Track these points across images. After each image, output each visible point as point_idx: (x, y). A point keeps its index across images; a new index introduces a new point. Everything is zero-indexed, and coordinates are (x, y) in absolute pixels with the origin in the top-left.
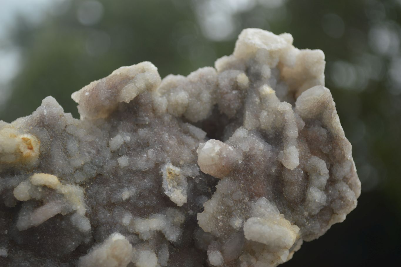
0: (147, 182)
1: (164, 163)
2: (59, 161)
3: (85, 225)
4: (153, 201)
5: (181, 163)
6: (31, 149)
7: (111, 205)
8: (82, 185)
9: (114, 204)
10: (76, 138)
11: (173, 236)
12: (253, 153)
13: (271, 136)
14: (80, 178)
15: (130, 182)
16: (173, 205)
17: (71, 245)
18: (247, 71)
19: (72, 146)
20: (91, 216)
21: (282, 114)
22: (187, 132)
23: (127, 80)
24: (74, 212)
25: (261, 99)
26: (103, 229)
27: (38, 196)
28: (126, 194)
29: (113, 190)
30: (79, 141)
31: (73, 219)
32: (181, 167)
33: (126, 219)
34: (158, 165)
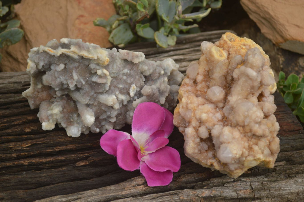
0: (127, 86)
1: (133, 83)
2: (110, 69)
3: (107, 89)
4: (125, 91)
5: (137, 86)
6: (107, 62)
7: (115, 87)
8: (112, 77)
9: (116, 87)
10: (117, 64)
11: (125, 103)
12: (155, 94)
13: (161, 92)
14: (112, 75)
15: (123, 83)
16: (129, 95)
17: (101, 91)
18: (164, 70)
19: (115, 66)
20: (110, 86)
21: (167, 88)
22: (141, 77)
23: (137, 57)
24: (107, 84)
25: (164, 81)
26: (110, 91)
27: (102, 76)
28: (121, 86)
29: (118, 83)
30: (117, 65)
31: (106, 85)
32: (136, 86)
33: (117, 92)
34: (132, 83)
